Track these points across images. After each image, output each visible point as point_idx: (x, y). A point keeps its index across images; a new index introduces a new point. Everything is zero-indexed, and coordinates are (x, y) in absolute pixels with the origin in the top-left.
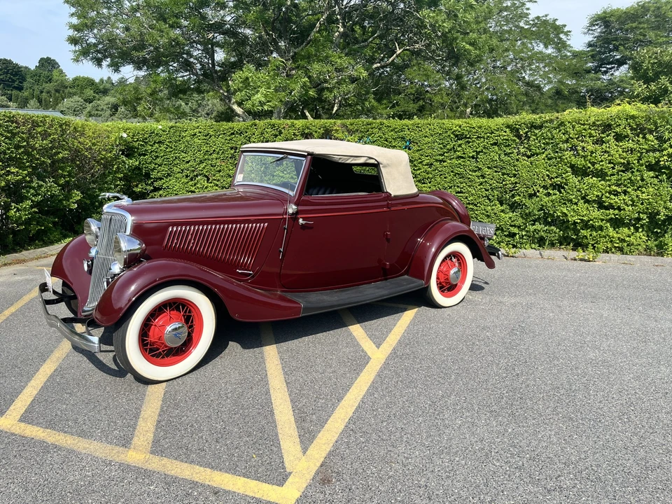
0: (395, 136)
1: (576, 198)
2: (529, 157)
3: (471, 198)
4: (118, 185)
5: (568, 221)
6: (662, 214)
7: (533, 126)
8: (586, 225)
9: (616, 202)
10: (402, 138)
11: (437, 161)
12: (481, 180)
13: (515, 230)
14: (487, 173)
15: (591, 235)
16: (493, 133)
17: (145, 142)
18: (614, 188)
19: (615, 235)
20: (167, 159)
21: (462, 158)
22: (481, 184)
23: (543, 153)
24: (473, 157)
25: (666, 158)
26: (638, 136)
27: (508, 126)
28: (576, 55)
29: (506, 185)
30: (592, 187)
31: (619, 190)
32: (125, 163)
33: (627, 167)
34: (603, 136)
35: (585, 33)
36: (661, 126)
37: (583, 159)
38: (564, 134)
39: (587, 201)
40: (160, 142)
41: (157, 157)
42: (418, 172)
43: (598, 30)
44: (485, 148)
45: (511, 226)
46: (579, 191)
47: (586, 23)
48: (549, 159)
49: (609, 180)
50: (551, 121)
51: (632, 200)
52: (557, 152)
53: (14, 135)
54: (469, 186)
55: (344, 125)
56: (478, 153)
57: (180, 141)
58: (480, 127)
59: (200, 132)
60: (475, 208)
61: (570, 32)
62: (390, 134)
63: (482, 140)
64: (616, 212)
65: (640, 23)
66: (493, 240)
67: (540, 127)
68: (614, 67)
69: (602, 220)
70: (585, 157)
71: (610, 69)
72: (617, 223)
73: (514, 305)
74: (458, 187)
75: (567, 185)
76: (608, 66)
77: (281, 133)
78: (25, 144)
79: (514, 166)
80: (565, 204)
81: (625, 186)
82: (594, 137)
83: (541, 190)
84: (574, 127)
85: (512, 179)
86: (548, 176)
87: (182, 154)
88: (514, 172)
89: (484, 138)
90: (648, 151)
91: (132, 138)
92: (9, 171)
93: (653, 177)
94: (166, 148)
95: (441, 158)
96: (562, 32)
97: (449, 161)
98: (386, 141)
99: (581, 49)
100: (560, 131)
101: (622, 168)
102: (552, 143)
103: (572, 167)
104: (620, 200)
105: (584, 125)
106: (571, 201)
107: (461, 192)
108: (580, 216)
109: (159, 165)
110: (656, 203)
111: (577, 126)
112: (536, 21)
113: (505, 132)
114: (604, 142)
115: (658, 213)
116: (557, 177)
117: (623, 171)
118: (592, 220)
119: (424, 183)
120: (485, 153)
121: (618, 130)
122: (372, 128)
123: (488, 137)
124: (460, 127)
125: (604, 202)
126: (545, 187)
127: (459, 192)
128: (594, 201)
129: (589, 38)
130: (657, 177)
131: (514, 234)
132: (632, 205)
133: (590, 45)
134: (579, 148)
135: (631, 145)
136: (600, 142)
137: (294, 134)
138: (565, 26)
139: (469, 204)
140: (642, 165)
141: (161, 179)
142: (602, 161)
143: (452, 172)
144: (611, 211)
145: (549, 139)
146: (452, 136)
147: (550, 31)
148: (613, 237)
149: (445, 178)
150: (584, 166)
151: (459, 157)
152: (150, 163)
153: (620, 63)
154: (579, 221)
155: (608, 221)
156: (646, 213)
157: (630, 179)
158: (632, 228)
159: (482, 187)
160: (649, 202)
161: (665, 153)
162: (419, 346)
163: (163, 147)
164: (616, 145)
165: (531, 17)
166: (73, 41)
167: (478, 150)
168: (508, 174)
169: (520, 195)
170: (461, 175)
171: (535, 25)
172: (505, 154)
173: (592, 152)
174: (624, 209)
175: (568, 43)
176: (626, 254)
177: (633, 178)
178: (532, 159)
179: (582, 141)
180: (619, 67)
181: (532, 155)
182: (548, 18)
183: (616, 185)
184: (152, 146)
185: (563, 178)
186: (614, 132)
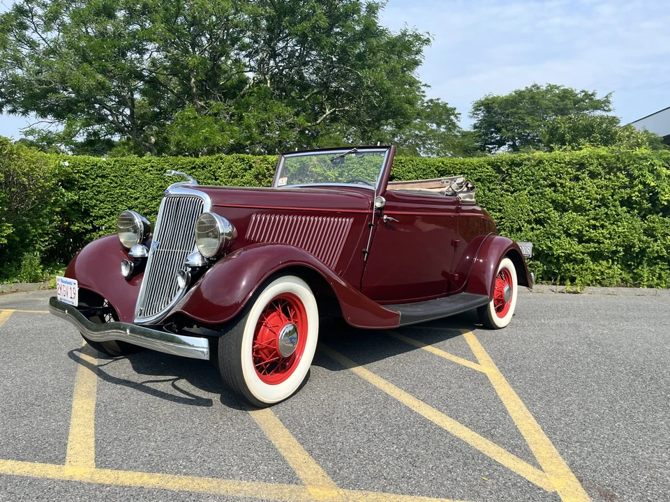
1: (558, 232)
2: (512, 193)
4: (55, 220)
5: (553, 255)
6: (637, 246)
7: (513, 164)
8: (568, 258)
9: (595, 236)
15: (573, 269)
16: (476, 169)
17: (86, 175)
18: (593, 222)
19: (596, 268)
20: (111, 195)
23: (525, 189)
25: (637, 193)
26: (610, 174)
27: (489, 164)
28: (465, 135)
30: (573, 221)
31: (598, 224)
32: (64, 195)
33: (603, 202)
34: (578, 173)
35: (471, 117)
36: (629, 166)
37: (562, 195)
38: (543, 171)
39: (569, 235)
40: (103, 176)
41: (99, 192)
43: (481, 115)
46: (561, 225)
48: (531, 195)
49: (588, 215)
50: (529, 159)
51: (610, 233)
52: (538, 188)
57: (127, 175)
59: (152, 167)
61: (460, 114)
64: (596, 245)
65: (518, 109)
67: (519, 165)
68: (495, 147)
69: (583, 253)
70: (565, 193)
71: (492, 148)
72: (596, 256)
75: (550, 219)
76: (490, 146)
77: (251, 167)
79: (499, 201)
80: (548, 238)
81: (603, 220)
82: (570, 174)
83: (525, 225)
84: (551, 165)
85: (498, 214)
86: (531, 210)
87: (130, 190)
88: (498, 207)
89: (467, 174)
90: (619, 188)
91: (72, 169)
93: (626, 212)
94: (111, 183)
96: (453, 114)
99: (468, 130)
100: (539, 169)
101: (598, 204)
102: (532, 180)
103: (553, 202)
104: (599, 233)
105: (560, 163)
106: (554, 235)
108: (563, 249)
109: (101, 202)
110: (631, 235)
111: (554, 164)
112: (430, 104)
113: (487, 169)
114: (580, 179)
115: (634, 246)
116: (540, 212)
117: (599, 207)
118: (575, 254)
121: (591, 168)
123: (472, 173)
124: (443, 164)
125: (584, 236)
126: (529, 222)
128: (575, 235)
129: (474, 121)
130: (629, 212)
132: (610, 238)
133: (475, 127)
134: (558, 185)
135: (604, 182)
136: (577, 179)
137: (267, 169)
138: (455, 109)
140: (615, 201)
141: (102, 217)
142: (580, 197)
144: (592, 244)
145: (530, 176)
147: (442, 113)
148: (594, 270)
150: (564, 202)
152: (91, 199)
153: (501, 143)
154: (563, 254)
155: (589, 254)
156: (622, 246)
157: (606, 213)
158: (610, 260)
160: (626, 235)
161: (636, 189)
163: (106, 182)
164: (591, 182)
165: (426, 99)
168: (493, 209)
169: (505, 230)
171: (428, 106)
172: (490, 191)
173: (570, 189)
174: (603, 243)
175: (458, 124)
176: (606, 286)
177: (609, 213)
178: (515, 194)
179: (560, 178)
180: (499, 147)
181: (515, 191)
182: (440, 102)
183: (594, 219)
184: (94, 180)
185: (546, 213)
186: (588, 170)
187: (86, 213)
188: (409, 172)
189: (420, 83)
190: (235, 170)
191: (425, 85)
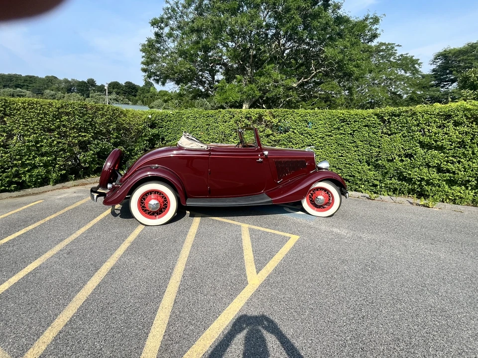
0: (301, 119)
1: (422, 164)
2: (389, 135)
3: (348, 160)
7: (393, 114)
8: (428, 183)
9: (452, 168)
10: (305, 121)
11: (326, 135)
12: (356, 149)
13: (377, 183)
14: (360, 145)
15: (431, 190)
16: (365, 118)
17: (162, 121)
18: (451, 158)
19: (450, 191)
20: (174, 130)
21: (344, 134)
22: (355, 151)
23: (400, 133)
24: (351, 134)
26: (472, 123)
27: (376, 115)
29: (372, 153)
30: (434, 157)
31: (455, 160)
32: (150, 132)
33: (462, 144)
34: (444, 122)
35: (431, 64)
37: (428, 138)
38: (415, 121)
39: (429, 167)
40: (170, 121)
41: (169, 129)
42: (315, 142)
43: (440, 62)
44: (359, 128)
45: (375, 180)
46: (424, 159)
47: (432, 58)
48: (404, 137)
49: (448, 154)
50: (407, 112)
51: (464, 168)
52: (410, 132)
53: (84, 115)
54: (347, 153)
55: (271, 113)
56: (354, 131)
57: (181, 120)
58: (356, 115)
59: (192, 116)
60: (351, 167)
61: (421, 63)
62: (298, 118)
63: (357, 123)
64: (451, 175)
65: (468, 56)
66: (362, 188)
67: (399, 116)
68: (449, 84)
69: (440, 180)
70: (430, 136)
71: (446, 85)
72: (451, 183)
73: (370, 241)
74: (340, 152)
75: (416, 155)
76: (445, 83)
77: (234, 116)
78: (90, 120)
79: (379, 141)
80: (414, 167)
81: (460, 157)
82: (437, 123)
83: (397, 157)
84: (423, 116)
85: (377, 149)
86: (402, 148)
88: (378, 144)
89: (359, 121)
91: (155, 118)
92: (80, 135)
94: (174, 124)
95: (330, 134)
96: (417, 63)
97: (335, 136)
98: (296, 122)
99: (428, 73)
100: (413, 118)
101: (458, 145)
102: (407, 126)
103: (420, 142)
104: (455, 167)
105: (431, 114)
107: (342, 156)
109: (170, 134)
111: (425, 115)
112: (400, 57)
113: (374, 118)
114: (445, 126)
116: (409, 149)
117: (459, 147)
118: (432, 180)
119: (318, 149)
120: (359, 132)
121: (457, 118)
122: (287, 114)
123: (362, 121)
124: (343, 114)
125: (442, 168)
126: (399, 156)
127: (340, 156)
128: (435, 166)
129: (434, 67)
131: (377, 185)
132: (464, 171)
133: (434, 70)
134: (426, 130)
135: (466, 129)
136: (442, 126)
137: (241, 117)
138: (418, 60)
139: (347, 164)
140: (474, 143)
141: (170, 141)
142: (443, 140)
143: (336, 143)
144: (447, 174)
145: (405, 123)
146: (337, 120)
147: (409, 63)
148: (448, 192)
149: (332, 146)
150: (429, 142)
151: (341, 134)
152: (165, 132)
153: (453, 81)
155: (444, 181)
156: (475, 177)
157: (464, 153)
158: (463, 187)
159: (355, 153)
162: (289, 274)
163: (172, 124)
164: (454, 129)
165: (397, 55)
166: (144, 70)
167: (354, 129)
168: (374, 146)
169: (382, 160)
170: (342, 145)
171: (399, 59)
172: (373, 133)
173: (436, 134)
174: (458, 174)
175: (420, 70)
176: (458, 204)
177: (466, 152)
178: (392, 136)
179: (429, 126)
180: (452, 83)
181: (392, 134)
182: (408, 55)
183: (453, 156)
184: (166, 123)
185: (413, 150)
186: (453, 120)
187: (163, 139)
188: (321, 120)
189: (394, 44)
190: (226, 118)
191: (398, 45)
